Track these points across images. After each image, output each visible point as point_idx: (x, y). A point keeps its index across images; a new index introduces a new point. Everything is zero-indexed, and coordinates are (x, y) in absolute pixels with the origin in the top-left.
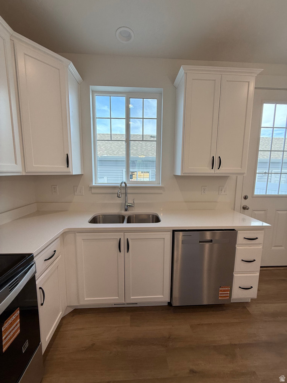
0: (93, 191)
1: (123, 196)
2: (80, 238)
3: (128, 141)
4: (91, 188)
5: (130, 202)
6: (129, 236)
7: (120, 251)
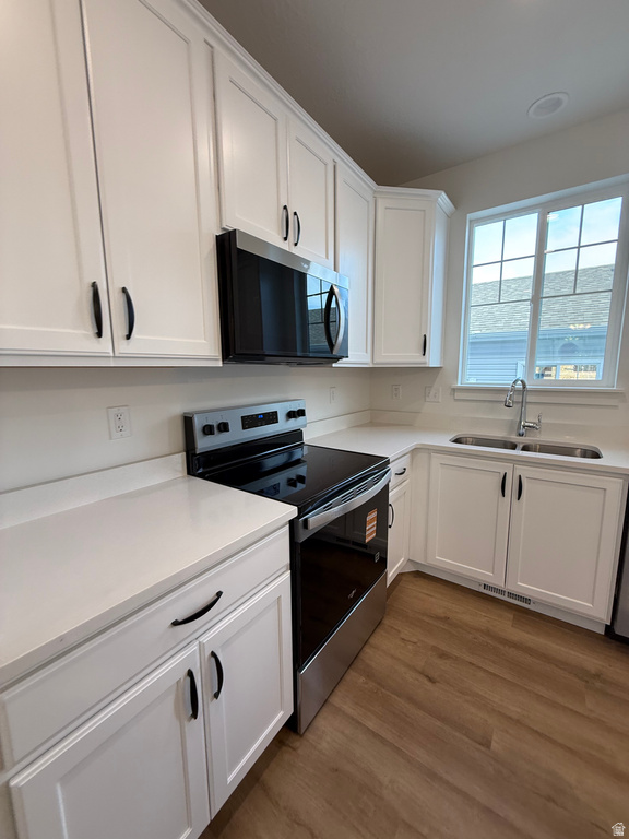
0: (458, 395)
1: (517, 407)
2: (437, 459)
3: (536, 300)
4: (454, 390)
5: (530, 419)
6: (522, 471)
7: (504, 495)
